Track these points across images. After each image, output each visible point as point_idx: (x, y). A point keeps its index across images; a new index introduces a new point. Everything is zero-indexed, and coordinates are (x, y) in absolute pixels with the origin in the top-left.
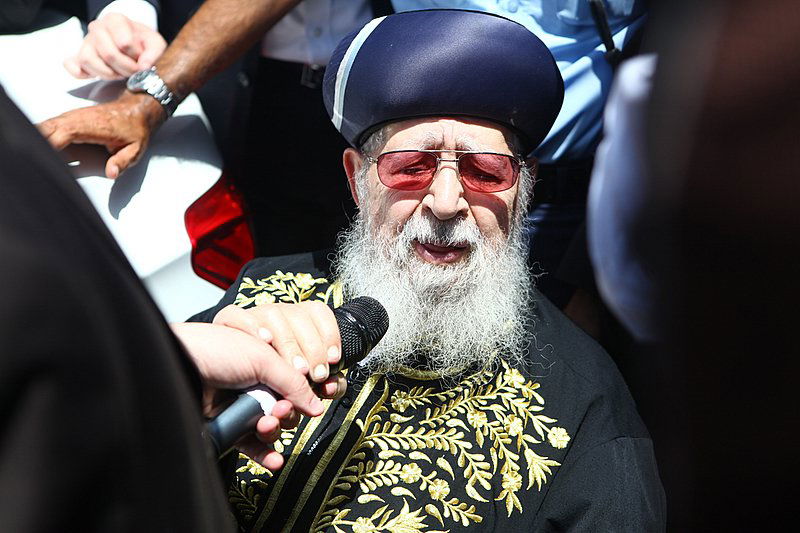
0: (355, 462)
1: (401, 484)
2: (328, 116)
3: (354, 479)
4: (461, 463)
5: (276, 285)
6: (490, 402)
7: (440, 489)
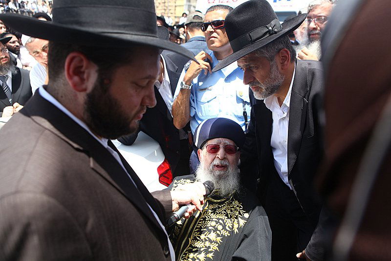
0: (200, 221)
1: (211, 226)
2: (194, 143)
3: (200, 225)
4: (225, 221)
5: (182, 182)
6: (231, 208)
7: (220, 227)
